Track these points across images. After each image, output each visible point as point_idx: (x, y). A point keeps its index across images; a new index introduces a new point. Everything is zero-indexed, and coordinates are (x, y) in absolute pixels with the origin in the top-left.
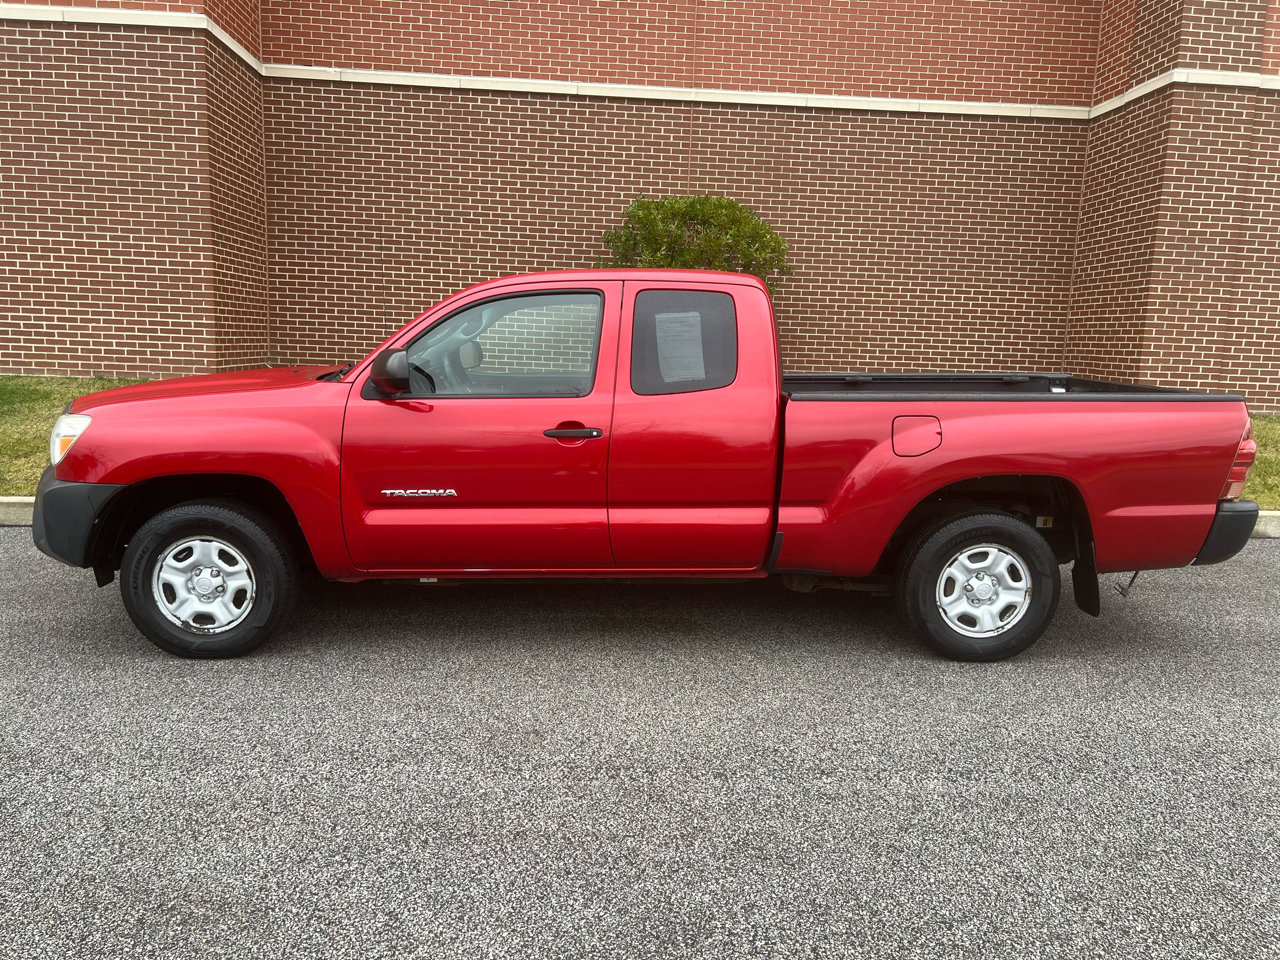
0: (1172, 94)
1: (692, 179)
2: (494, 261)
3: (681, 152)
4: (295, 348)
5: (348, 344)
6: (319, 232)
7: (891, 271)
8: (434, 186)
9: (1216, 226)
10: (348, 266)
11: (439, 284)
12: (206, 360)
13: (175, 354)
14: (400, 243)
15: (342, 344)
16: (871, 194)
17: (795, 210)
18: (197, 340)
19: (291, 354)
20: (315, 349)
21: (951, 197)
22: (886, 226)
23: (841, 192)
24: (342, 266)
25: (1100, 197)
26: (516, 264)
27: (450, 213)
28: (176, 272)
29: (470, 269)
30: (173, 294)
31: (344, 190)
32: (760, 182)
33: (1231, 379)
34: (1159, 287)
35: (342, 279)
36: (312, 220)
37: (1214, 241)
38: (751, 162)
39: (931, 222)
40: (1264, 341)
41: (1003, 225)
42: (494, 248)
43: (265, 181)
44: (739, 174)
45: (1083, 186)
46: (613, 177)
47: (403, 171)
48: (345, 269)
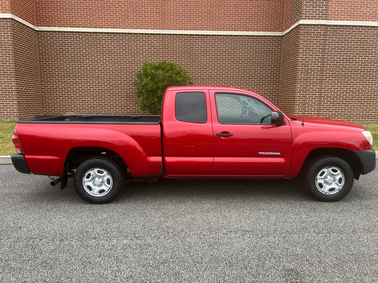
0: (300, 28)
1: (165, 57)
2: (107, 82)
3: (161, 49)
4: (50, 109)
5: (65, 108)
6: (55, 75)
7: (225, 82)
9: (315, 66)
10: (64, 85)
11: (91, 89)
12: (15, 114)
13: (6, 112)
14: (79, 78)
15: (63, 108)
16: (218, 59)
17: (196, 65)
18: (13, 108)
20: (55, 109)
21: (242, 60)
22: (223, 69)
23: (210, 59)
24: (62, 85)
25: (285, 58)
26: (114, 83)
27: (93, 68)
28: (6, 88)
29: (100, 85)
30: (5, 95)
31: (62, 63)
32: (185, 57)
33: (323, 112)
34: (299, 85)
35: (63, 89)
36: (53, 71)
37: (315, 71)
38: (182, 51)
39: (237, 67)
40: (332, 100)
41: (258, 67)
42: (107, 78)
43: (38, 61)
44: (179, 55)
45: (282, 55)
46: (141, 57)
47: (79, 57)
48: (63, 86)
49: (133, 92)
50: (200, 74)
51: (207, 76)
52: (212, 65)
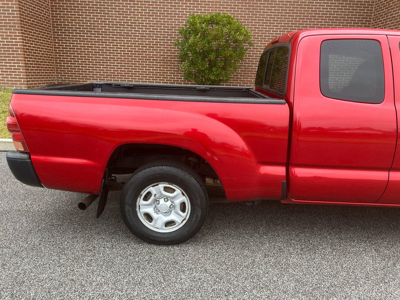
1: (216, 8)
2: (139, 41)
4: (66, 76)
5: (85, 74)
8: (115, 11)
10: (84, 44)
11: (118, 51)
12: (22, 80)
13: (11, 78)
14: (103, 34)
16: (287, 13)
17: (256, 20)
18: (18, 72)
19: (64, 78)
20: (73, 76)
21: (319, 14)
23: (275, 13)
25: (381, 13)
26: (147, 43)
27: (121, 22)
28: (9, 45)
29: (130, 45)
30: (8, 54)
31: (80, 14)
32: (242, 9)
35: (82, 49)
36: (69, 25)
42: (138, 36)
43: (50, 10)
44: (234, 5)
45: (374, 9)
46: (184, 7)
47: (102, 5)
48: (82, 45)
49: (172, 56)
50: (261, 33)
51: (270, 36)
52: (278, 21)
